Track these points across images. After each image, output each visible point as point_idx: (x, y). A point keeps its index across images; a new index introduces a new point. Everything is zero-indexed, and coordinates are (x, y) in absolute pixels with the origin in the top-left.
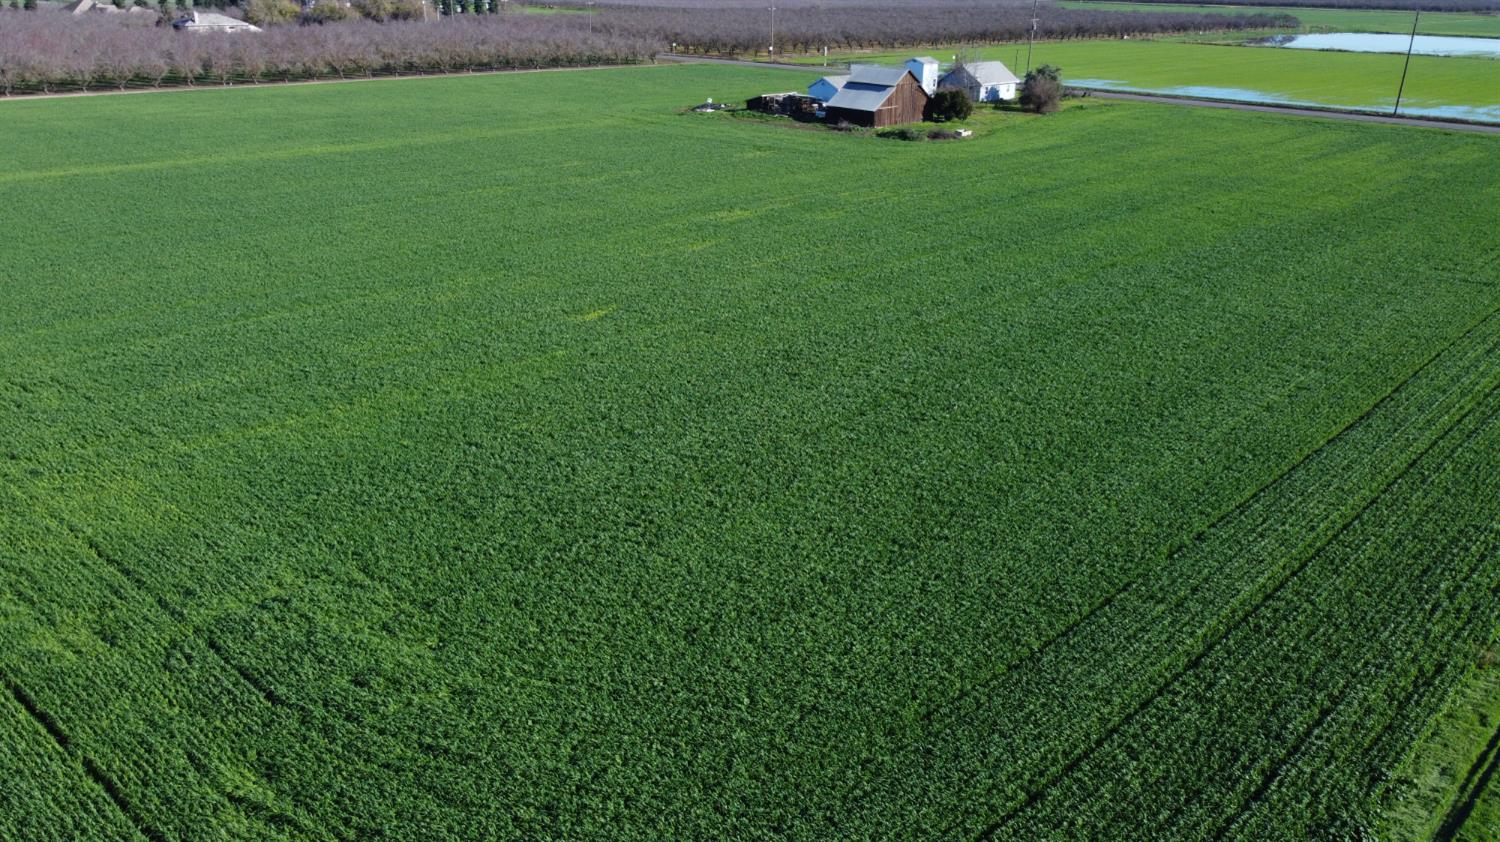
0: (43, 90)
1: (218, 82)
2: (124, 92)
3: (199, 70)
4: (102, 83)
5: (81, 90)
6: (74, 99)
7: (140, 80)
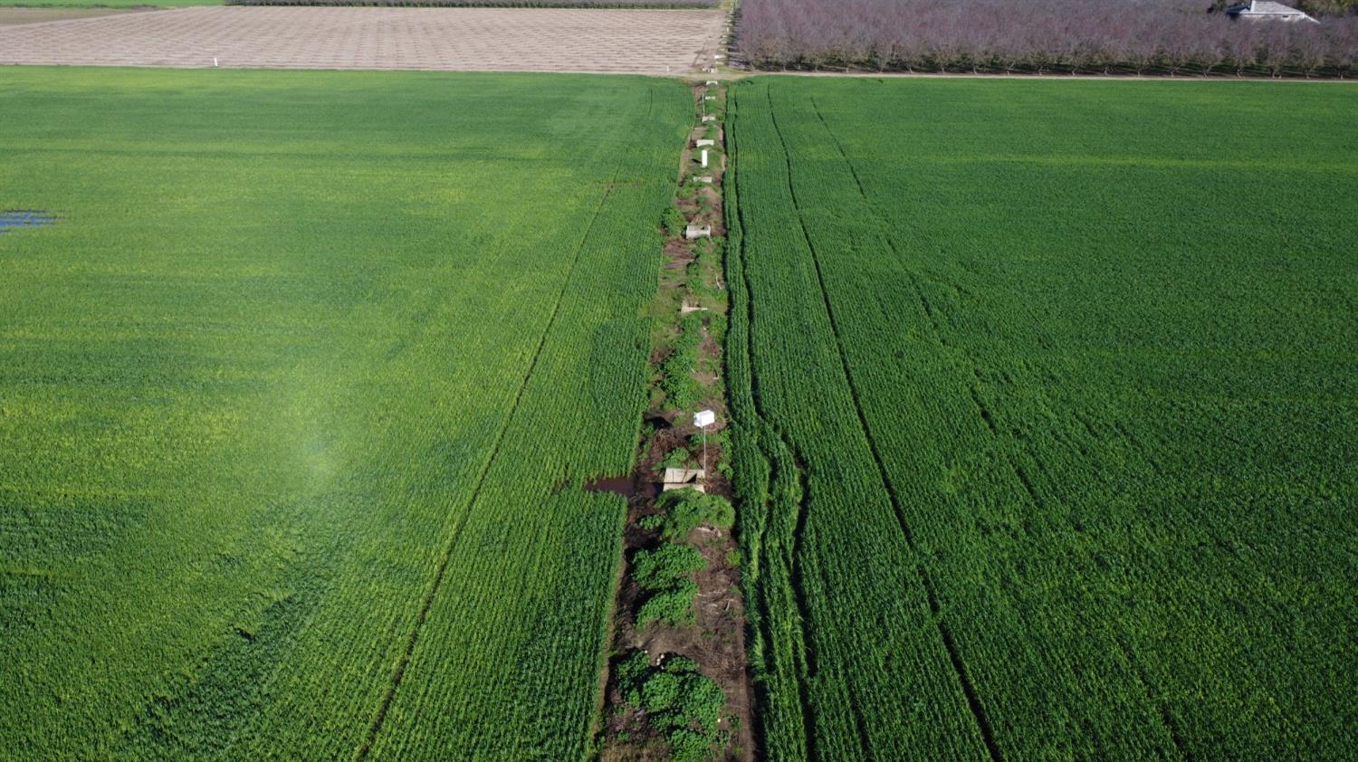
0: (1103, 72)
1: (1269, 73)
2: (1173, 79)
3: (1253, 60)
4: (1156, 69)
5: (1136, 73)
6: (1128, 82)
7: (1193, 68)
